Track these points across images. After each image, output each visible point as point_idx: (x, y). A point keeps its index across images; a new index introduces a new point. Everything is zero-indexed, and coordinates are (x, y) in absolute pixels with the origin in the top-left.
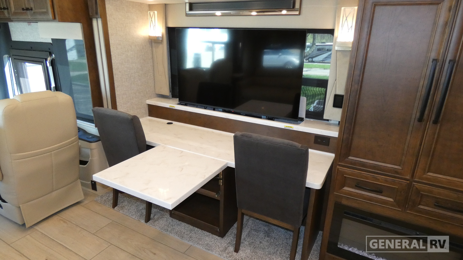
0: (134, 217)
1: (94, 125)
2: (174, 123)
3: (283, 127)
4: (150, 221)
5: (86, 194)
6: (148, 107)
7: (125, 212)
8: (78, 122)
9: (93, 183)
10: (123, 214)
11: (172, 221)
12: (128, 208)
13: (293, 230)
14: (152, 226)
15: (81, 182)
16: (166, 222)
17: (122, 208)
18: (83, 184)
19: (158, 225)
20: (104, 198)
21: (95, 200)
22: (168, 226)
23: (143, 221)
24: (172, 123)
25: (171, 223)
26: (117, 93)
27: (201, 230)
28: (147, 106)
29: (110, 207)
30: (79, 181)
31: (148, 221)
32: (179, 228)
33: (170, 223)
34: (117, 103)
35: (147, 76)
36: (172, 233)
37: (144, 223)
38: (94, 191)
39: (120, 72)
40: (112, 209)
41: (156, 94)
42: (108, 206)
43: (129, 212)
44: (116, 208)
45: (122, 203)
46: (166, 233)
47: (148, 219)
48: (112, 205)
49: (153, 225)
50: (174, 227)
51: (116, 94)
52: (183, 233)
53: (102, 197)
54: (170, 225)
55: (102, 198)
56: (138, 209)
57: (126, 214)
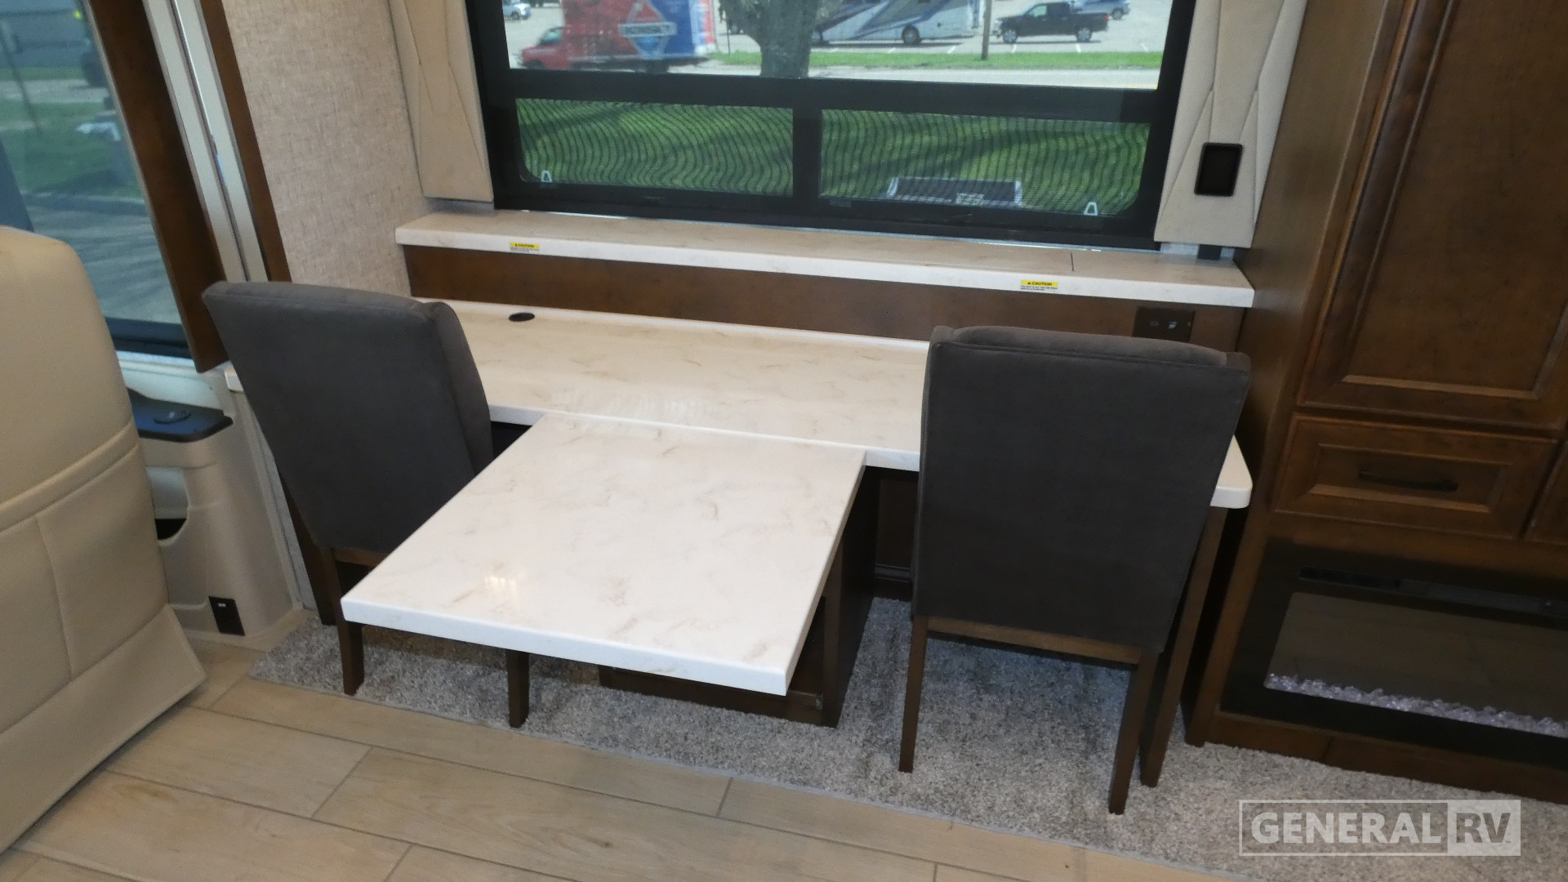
0: (455, 713)
1: (191, 363)
2: (539, 312)
3: (1016, 288)
4: (533, 718)
5: (205, 656)
6: (403, 260)
7: (409, 702)
8: (122, 364)
9: (220, 605)
10: (402, 709)
11: (619, 699)
12: (413, 682)
13: (1134, 661)
14: (545, 735)
15: (178, 613)
16: (595, 709)
17: (389, 683)
18: (186, 620)
19: (566, 726)
20: (293, 660)
21: (253, 674)
22: (610, 723)
23: (501, 725)
24: (529, 317)
25: (618, 711)
26: (282, 207)
27: (743, 714)
28: (401, 254)
29: (335, 692)
30: (168, 610)
31: (523, 721)
32: (657, 725)
33: (611, 710)
34: (286, 253)
35: (385, 125)
36: (637, 749)
37: (508, 728)
38: (231, 639)
39: (277, 109)
40: (345, 701)
41: (427, 198)
42: (322, 690)
43: (428, 698)
44: (361, 692)
45: (380, 668)
46: (612, 751)
47: (518, 714)
48: (340, 684)
49: (547, 732)
50: (636, 724)
51: (278, 212)
52: (680, 740)
53: (278, 654)
54: (616, 719)
55: (282, 660)
56: (460, 679)
57: (416, 709)
